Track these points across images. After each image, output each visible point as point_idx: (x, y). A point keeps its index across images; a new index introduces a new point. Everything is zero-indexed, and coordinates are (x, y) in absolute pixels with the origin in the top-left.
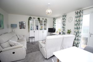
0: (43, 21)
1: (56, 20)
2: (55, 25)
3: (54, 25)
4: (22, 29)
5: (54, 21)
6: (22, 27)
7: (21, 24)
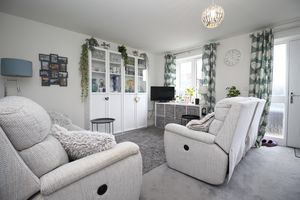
0: (136, 59)
1: (177, 61)
2: (173, 75)
3: (167, 77)
4: (55, 88)
5: (168, 64)
6: (50, 77)
7: (50, 62)
